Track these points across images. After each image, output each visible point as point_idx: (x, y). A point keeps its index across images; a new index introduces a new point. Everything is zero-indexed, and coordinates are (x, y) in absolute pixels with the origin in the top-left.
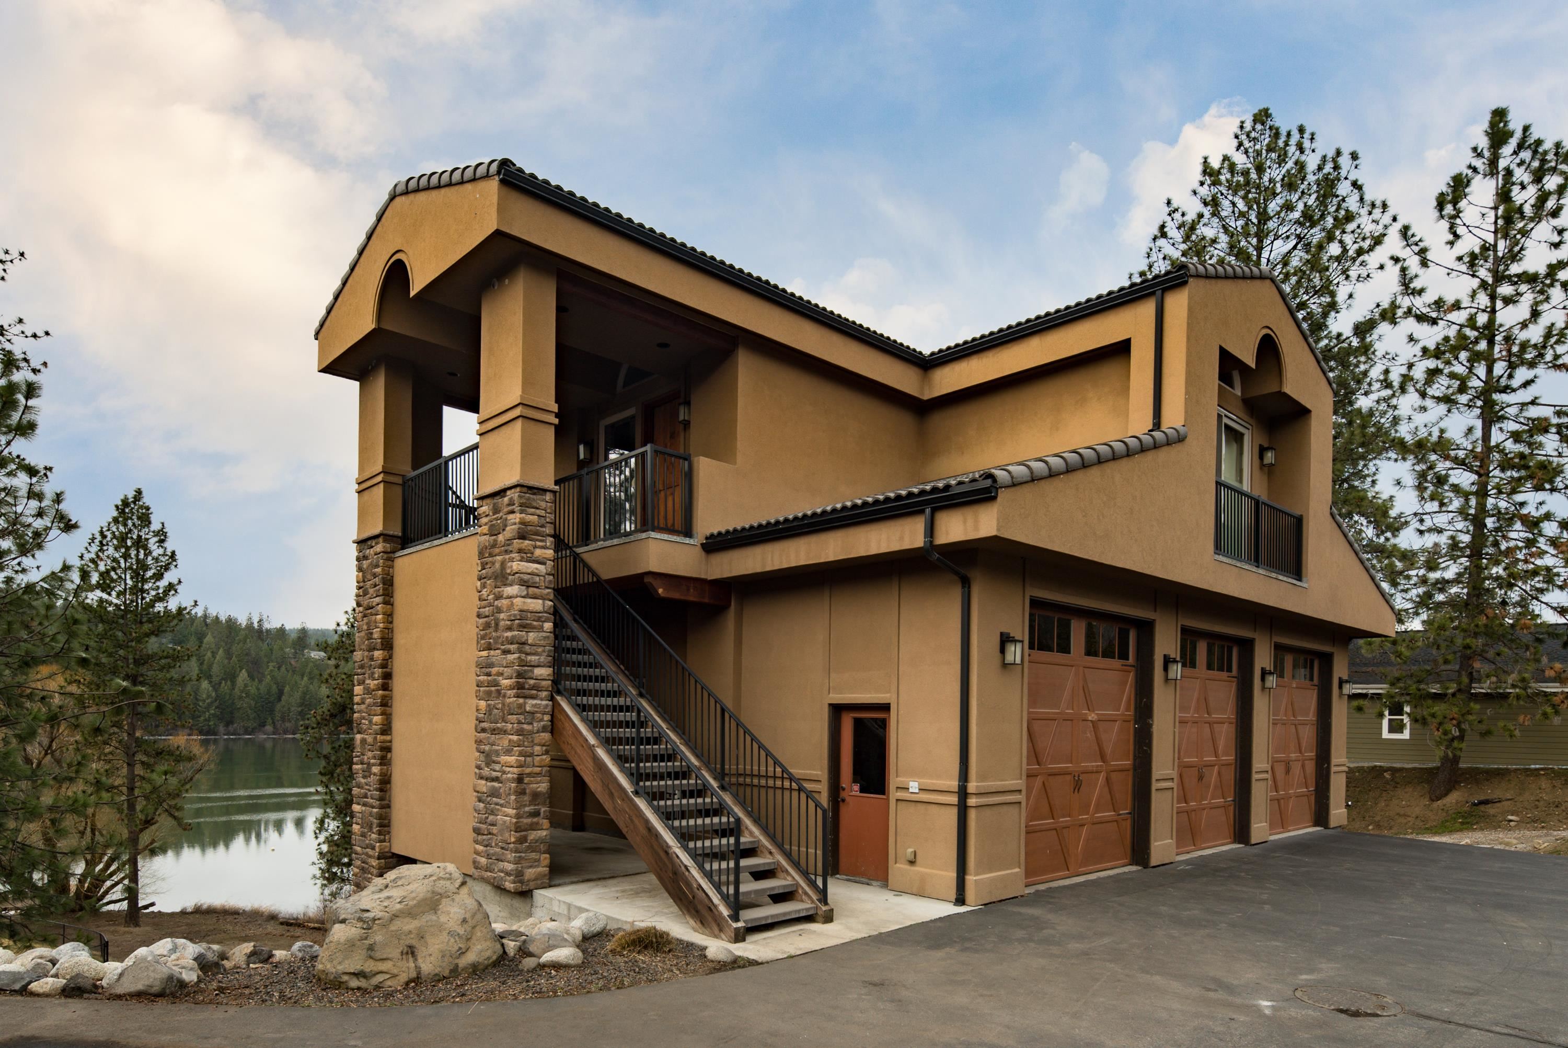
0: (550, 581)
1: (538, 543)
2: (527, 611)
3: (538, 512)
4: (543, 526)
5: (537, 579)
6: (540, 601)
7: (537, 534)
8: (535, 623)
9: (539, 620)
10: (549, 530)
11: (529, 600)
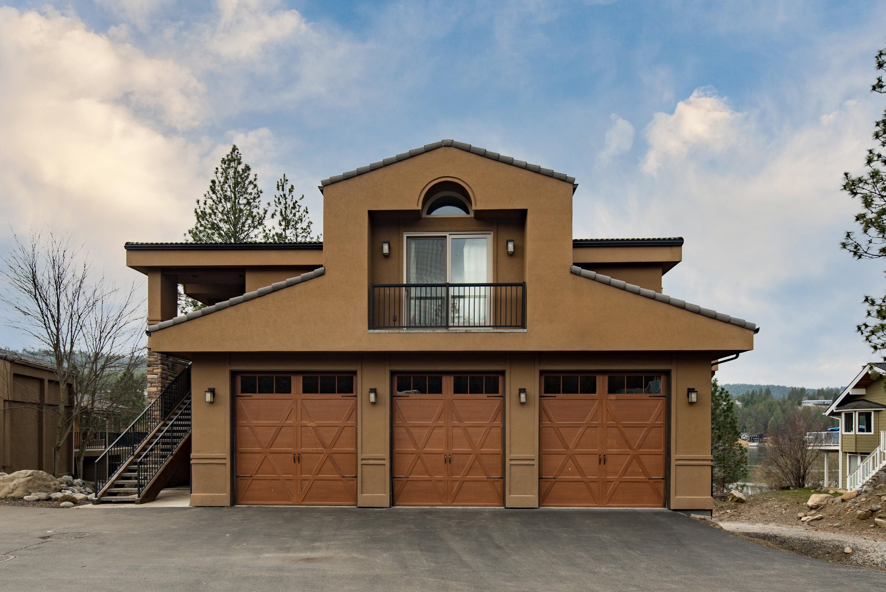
0: (159, 381)
1: (155, 368)
2: (151, 392)
3: (154, 356)
4: (157, 361)
5: (154, 380)
6: (156, 388)
7: (154, 364)
8: (154, 396)
9: (155, 394)
10: (159, 362)
11: (151, 388)
